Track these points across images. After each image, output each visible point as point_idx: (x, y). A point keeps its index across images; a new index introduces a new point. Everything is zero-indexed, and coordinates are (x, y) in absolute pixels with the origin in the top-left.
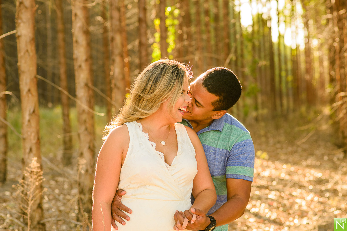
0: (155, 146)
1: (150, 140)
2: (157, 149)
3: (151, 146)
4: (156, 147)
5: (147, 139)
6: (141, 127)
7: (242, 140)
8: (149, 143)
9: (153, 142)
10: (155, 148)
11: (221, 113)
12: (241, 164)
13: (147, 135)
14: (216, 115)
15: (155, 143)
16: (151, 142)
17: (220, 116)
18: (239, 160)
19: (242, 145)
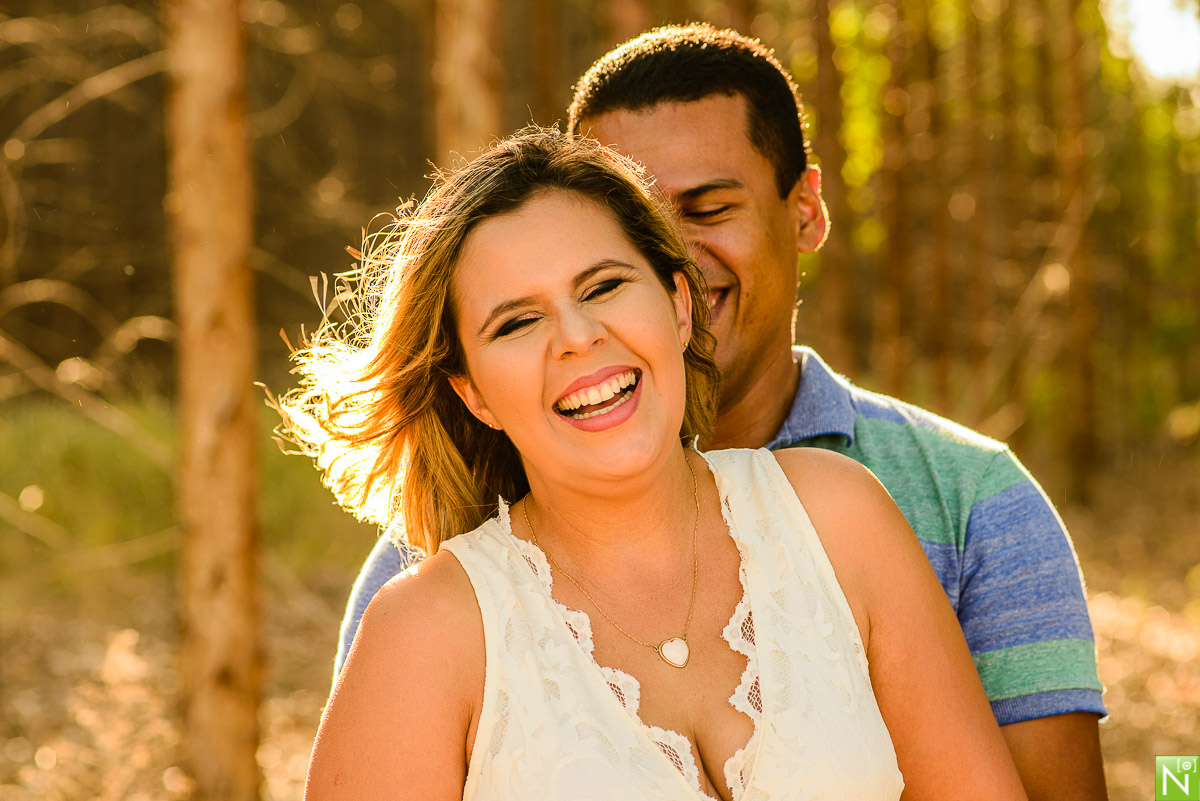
0: (637, 695)
1: (600, 657)
2: (648, 713)
3: (612, 695)
4: (641, 700)
5: (584, 650)
6: (544, 566)
8: (600, 677)
9: (619, 673)
10: (636, 705)
12: (1037, 627)
13: (582, 620)
15: (632, 679)
16: (607, 671)
18: (1024, 603)
19: (1010, 513)
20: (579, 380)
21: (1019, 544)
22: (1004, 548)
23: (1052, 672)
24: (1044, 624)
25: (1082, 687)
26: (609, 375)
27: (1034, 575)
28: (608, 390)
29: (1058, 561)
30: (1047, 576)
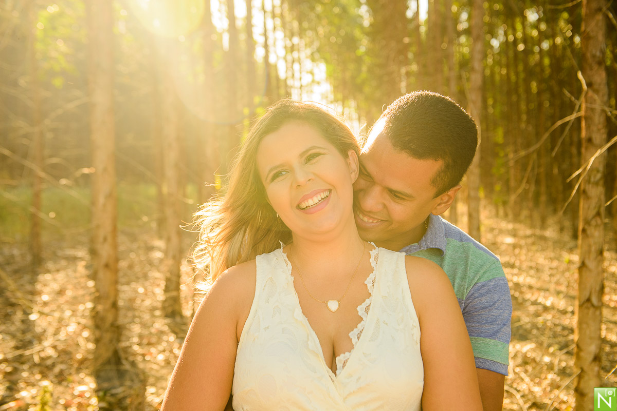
7: (491, 278)
11: (448, 195)
14: (439, 205)
17: (448, 201)
19: (489, 289)
20: (304, 196)
21: (487, 302)
22: (480, 303)
23: (482, 351)
24: (486, 332)
25: (495, 360)
26: (316, 193)
27: (487, 313)
28: (316, 200)
29: (501, 311)
30: (493, 315)
